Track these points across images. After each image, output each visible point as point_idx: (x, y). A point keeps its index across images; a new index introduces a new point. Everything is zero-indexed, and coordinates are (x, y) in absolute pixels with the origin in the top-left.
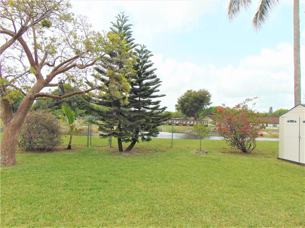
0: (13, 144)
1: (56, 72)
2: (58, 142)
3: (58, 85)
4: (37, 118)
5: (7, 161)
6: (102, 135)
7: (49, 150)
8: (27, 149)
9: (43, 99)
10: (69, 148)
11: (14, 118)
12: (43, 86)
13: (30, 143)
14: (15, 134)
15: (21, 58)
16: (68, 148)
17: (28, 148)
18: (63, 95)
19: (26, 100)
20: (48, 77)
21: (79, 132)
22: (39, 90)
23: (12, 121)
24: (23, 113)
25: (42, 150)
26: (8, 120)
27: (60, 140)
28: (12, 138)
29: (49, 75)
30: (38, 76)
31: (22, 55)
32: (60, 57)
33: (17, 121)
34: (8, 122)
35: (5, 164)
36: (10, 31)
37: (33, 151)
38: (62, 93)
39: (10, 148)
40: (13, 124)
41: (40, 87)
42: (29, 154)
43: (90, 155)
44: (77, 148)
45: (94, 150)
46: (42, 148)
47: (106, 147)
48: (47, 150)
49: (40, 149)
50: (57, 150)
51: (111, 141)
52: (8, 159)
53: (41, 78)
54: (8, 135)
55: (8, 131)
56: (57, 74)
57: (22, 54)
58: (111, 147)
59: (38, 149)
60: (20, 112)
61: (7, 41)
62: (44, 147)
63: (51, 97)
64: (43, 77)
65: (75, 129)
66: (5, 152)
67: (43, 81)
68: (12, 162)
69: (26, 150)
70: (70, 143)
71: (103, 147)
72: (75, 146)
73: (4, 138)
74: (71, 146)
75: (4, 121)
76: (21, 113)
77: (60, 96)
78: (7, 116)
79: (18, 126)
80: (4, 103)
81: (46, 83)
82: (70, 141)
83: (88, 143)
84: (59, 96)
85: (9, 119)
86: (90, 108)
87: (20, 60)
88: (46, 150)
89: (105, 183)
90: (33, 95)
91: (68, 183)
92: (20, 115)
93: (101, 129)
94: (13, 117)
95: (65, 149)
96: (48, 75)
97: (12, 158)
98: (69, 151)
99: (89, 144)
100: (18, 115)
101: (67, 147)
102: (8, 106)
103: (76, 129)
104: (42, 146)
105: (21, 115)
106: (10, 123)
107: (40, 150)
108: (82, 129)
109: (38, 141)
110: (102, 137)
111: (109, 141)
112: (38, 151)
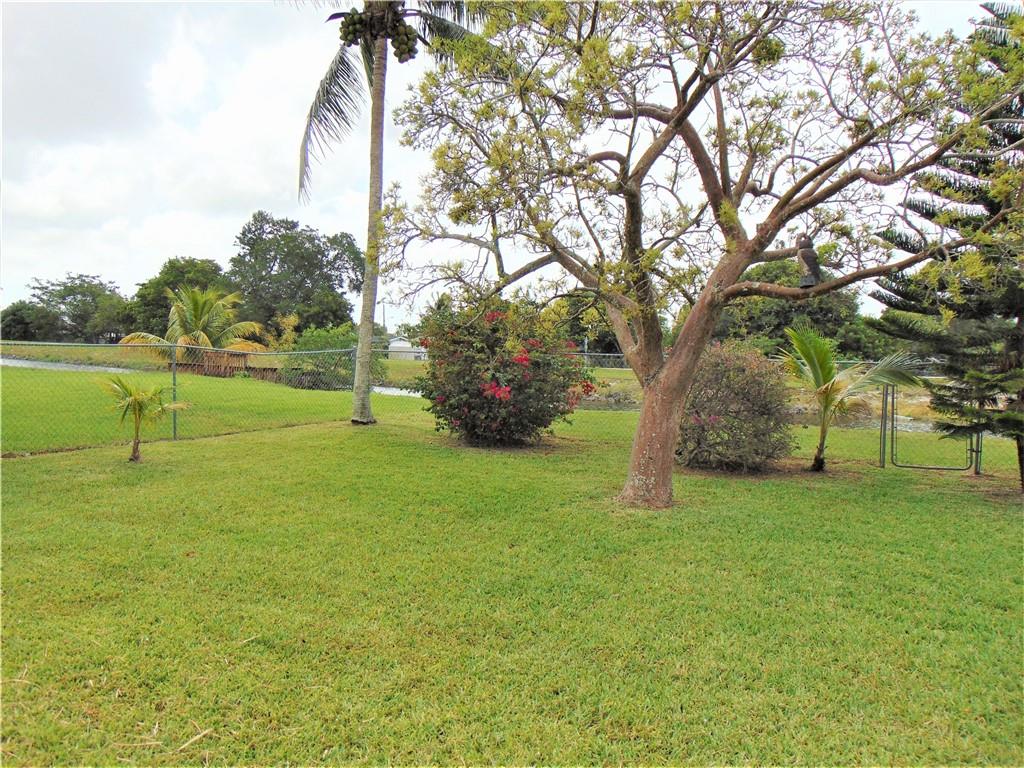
0: (667, 443)
1: (787, 210)
2: (782, 446)
3: (799, 252)
4: (718, 365)
5: (653, 492)
6: (948, 427)
7: (756, 470)
8: (690, 461)
9: (737, 306)
10: (819, 466)
11: (667, 366)
12: (745, 260)
13: (699, 444)
14: (671, 414)
15: (674, 182)
16: (814, 465)
17: (694, 458)
18: (817, 284)
19: (701, 310)
20: (762, 229)
21: (851, 414)
22: (734, 274)
23: (662, 376)
24: (692, 351)
25: (732, 468)
26: (652, 373)
27: (788, 440)
28: (664, 425)
29: (765, 224)
30: (731, 229)
31: (676, 175)
32: (790, 157)
33: (676, 375)
34: (653, 377)
35: (647, 501)
36: (653, 106)
37: (706, 468)
38: (813, 278)
39: (661, 454)
40: (666, 385)
41: (737, 267)
42: (698, 478)
43: (902, 497)
44: (847, 471)
45: (909, 481)
46: (735, 463)
47: (958, 473)
48: (749, 468)
49: (727, 464)
50: (779, 472)
51: (978, 452)
52: (654, 487)
53: (740, 235)
54: (654, 415)
55: (654, 404)
56: (791, 216)
57: (679, 171)
58: (977, 473)
59: (721, 466)
60: (681, 349)
61: (655, 135)
62: (739, 460)
63: (776, 294)
64: (745, 233)
65: (836, 402)
66: (647, 466)
67: (746, 245)
68: (665, 497)
69: (688, 465)
70: (821, 450)
71: (945, 472)
72: (835, 461)
73: (643, 426)
74: (825, 461)
75: (641, 375)
76: (685, 351)
77: (808, 290)
78: (649, 359)
79: (678, 389)
80: (643, 323)
81: (755, 251)
82: (822, 444)
83: (883, 453)
84: (801, 291)
85: (655, 369)
86: (900, 326)
87: (672, 191)
88: (745, 469)
89: (999, 611)
90: (720, 294)
91: (852, 587)
92: (683, 357)
93: (940, 403)
94: (664, 363)
95: (805, 470)
96: (762, 222)
97: (664, 484)
98: (818, 476)
99: (888, 457)
100: (679, 357)
101: (810, 463)
102: (652, 330)
103: (842, 402)
104: (732, 455)
105: (687, 356)
106: (658, 382)
107: (727, 468)
108: (861, 402)
109: (719, 440)
110: (945, 433)
111: (972, 450)
112: (722, 469)
